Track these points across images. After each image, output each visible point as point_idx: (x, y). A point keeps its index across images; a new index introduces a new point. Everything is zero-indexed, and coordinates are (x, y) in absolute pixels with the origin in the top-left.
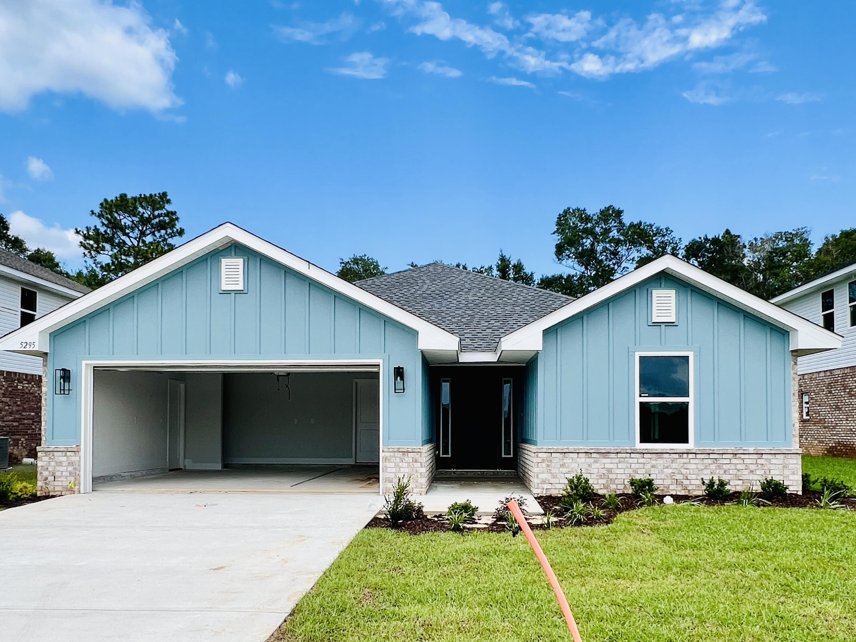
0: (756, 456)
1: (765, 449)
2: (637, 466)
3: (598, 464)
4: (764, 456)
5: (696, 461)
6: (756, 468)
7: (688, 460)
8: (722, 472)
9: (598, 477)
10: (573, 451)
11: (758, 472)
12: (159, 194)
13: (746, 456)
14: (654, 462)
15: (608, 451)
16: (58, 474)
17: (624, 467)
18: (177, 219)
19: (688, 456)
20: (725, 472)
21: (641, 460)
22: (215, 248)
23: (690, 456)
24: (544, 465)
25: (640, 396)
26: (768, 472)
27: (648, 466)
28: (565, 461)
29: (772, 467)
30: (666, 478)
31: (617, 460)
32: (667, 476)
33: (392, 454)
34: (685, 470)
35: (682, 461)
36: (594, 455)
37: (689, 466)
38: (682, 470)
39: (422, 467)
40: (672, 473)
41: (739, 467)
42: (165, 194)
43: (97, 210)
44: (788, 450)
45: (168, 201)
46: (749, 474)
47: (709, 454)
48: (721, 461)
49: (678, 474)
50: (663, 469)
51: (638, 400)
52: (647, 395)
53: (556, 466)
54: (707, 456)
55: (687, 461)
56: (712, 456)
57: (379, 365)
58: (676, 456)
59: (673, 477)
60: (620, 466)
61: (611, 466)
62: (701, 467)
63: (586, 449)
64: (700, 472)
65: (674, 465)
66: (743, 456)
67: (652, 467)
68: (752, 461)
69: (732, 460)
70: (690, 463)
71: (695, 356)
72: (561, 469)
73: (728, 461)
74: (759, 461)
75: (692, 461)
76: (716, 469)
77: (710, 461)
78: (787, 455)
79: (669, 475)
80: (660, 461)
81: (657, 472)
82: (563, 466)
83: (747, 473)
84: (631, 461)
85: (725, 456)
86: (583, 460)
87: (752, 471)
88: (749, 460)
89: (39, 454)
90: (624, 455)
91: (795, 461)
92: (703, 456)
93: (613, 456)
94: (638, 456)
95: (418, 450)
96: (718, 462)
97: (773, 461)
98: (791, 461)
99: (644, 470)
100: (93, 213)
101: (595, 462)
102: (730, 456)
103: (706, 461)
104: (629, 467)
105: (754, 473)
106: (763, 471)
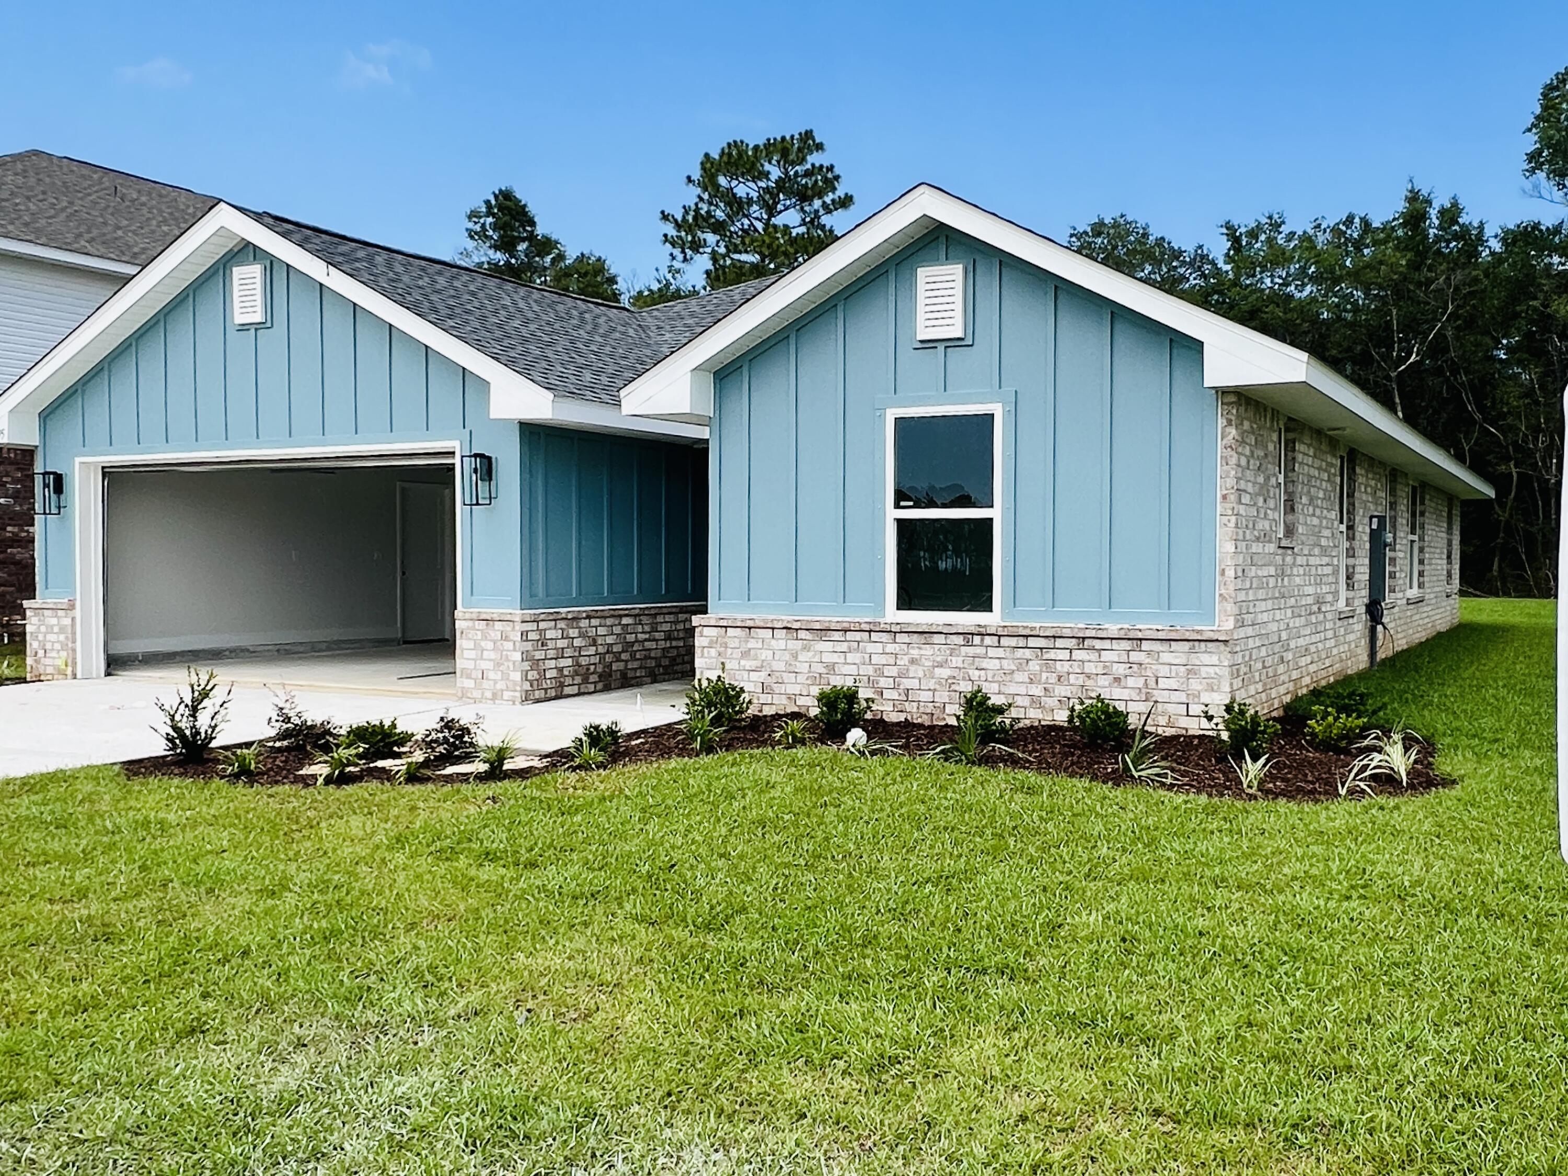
0: (1126, 645)
1: (1146, 627)
2: (883, 660)
3: (811, 654)
4: (1146, 645)
5: (1000, 652)
6: (1128, 672)
7: (983, 650)
8: (1053, 678)
9: (809, 682)
10: (762, 624)
11: (1131, 682)
12: (800, 134)
13: (1107, 644)
14: (915, 653)
15: (826, 625)
16: (48, 646)
17: (857, 662)
18: (837, 178)
19: (982, 640)
20: (1060, 678)
21: (890, 648)
22: (227, 249)
23: (988, 640)
24: (713, 652)
25: (897, 506)
26: (1152, 683)
27: (904, 661)
28: (750, 645)
29: (1164, 671)
30: (937, 687)
31: (844, 647)
32: (940, 684)
33: (470, 623)
34: (977, 673)
35: (970, 650)
36: (802, 634)
37: (985, 664)
38: (971, 672)
39: (515, 650)
40: (950, 678)
41: (1090, 668)
42: (809, 135)
43: (696, 175)
44: (1198, 632)
45: (819, 147)
46: (1110, 686)
47: (1027, 636)
48: (1052, 655)
49: (964, 679)
50: (934, 667)
51: (894, 514)
52: (911, 503)
53: (734, 656)
54: (1021, 642)
55: (980, 651)
56: (1032, 642)
57: (453, 453)
58: (960, 640)
59: (953, 687)
60: (850, 658)
61: (835, 658)
62: (1008, 665)
63: (786, 618)
64: (1008, 678)
65: (956, 661)
66: (1098, 644)
67: (913, 661)
68: (1119, 656)
69: (1075, 652)
70: (985, 656)
71: (1006, 413)
72: (743, 662)
73: (1065, 655)
74: (1134, 656)
75: (992, 652)
76: (1041, 671)
77: (1028, 653)
78: (1196, 644)
79: (943, 681)
80: (928, 651)
81: (921, 674)
82: (746, 654)
83: (1107, 683)
84: (870, 648)
85: (1059, 643)
86: (782, 644)
87: (1117, 680)
88: (1114, 654)
89: (28, 613)
90: (858, 636)
91: (1214, 659)
92: (1013, 642)
93: (837, 636)
94: (885, 637)
95: (509, 617)
96: (1045, 657)
97: (1166, 657)
98: (1206, 659)
99: (895, 669)
100: (689, 179)
101: (804, 648)
102: (1072, 643)
103: (1020, 653)
104: (867, 660)
105: (1123, 684)
106: (1143, 679)
